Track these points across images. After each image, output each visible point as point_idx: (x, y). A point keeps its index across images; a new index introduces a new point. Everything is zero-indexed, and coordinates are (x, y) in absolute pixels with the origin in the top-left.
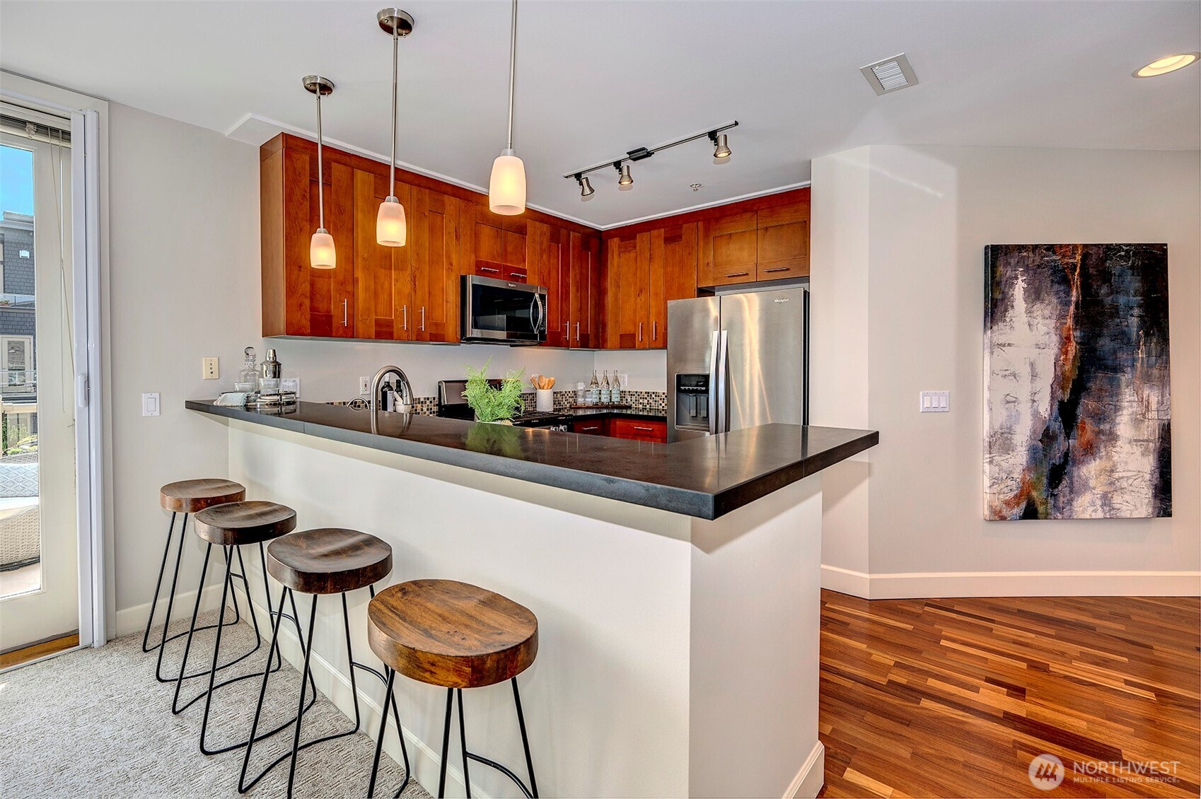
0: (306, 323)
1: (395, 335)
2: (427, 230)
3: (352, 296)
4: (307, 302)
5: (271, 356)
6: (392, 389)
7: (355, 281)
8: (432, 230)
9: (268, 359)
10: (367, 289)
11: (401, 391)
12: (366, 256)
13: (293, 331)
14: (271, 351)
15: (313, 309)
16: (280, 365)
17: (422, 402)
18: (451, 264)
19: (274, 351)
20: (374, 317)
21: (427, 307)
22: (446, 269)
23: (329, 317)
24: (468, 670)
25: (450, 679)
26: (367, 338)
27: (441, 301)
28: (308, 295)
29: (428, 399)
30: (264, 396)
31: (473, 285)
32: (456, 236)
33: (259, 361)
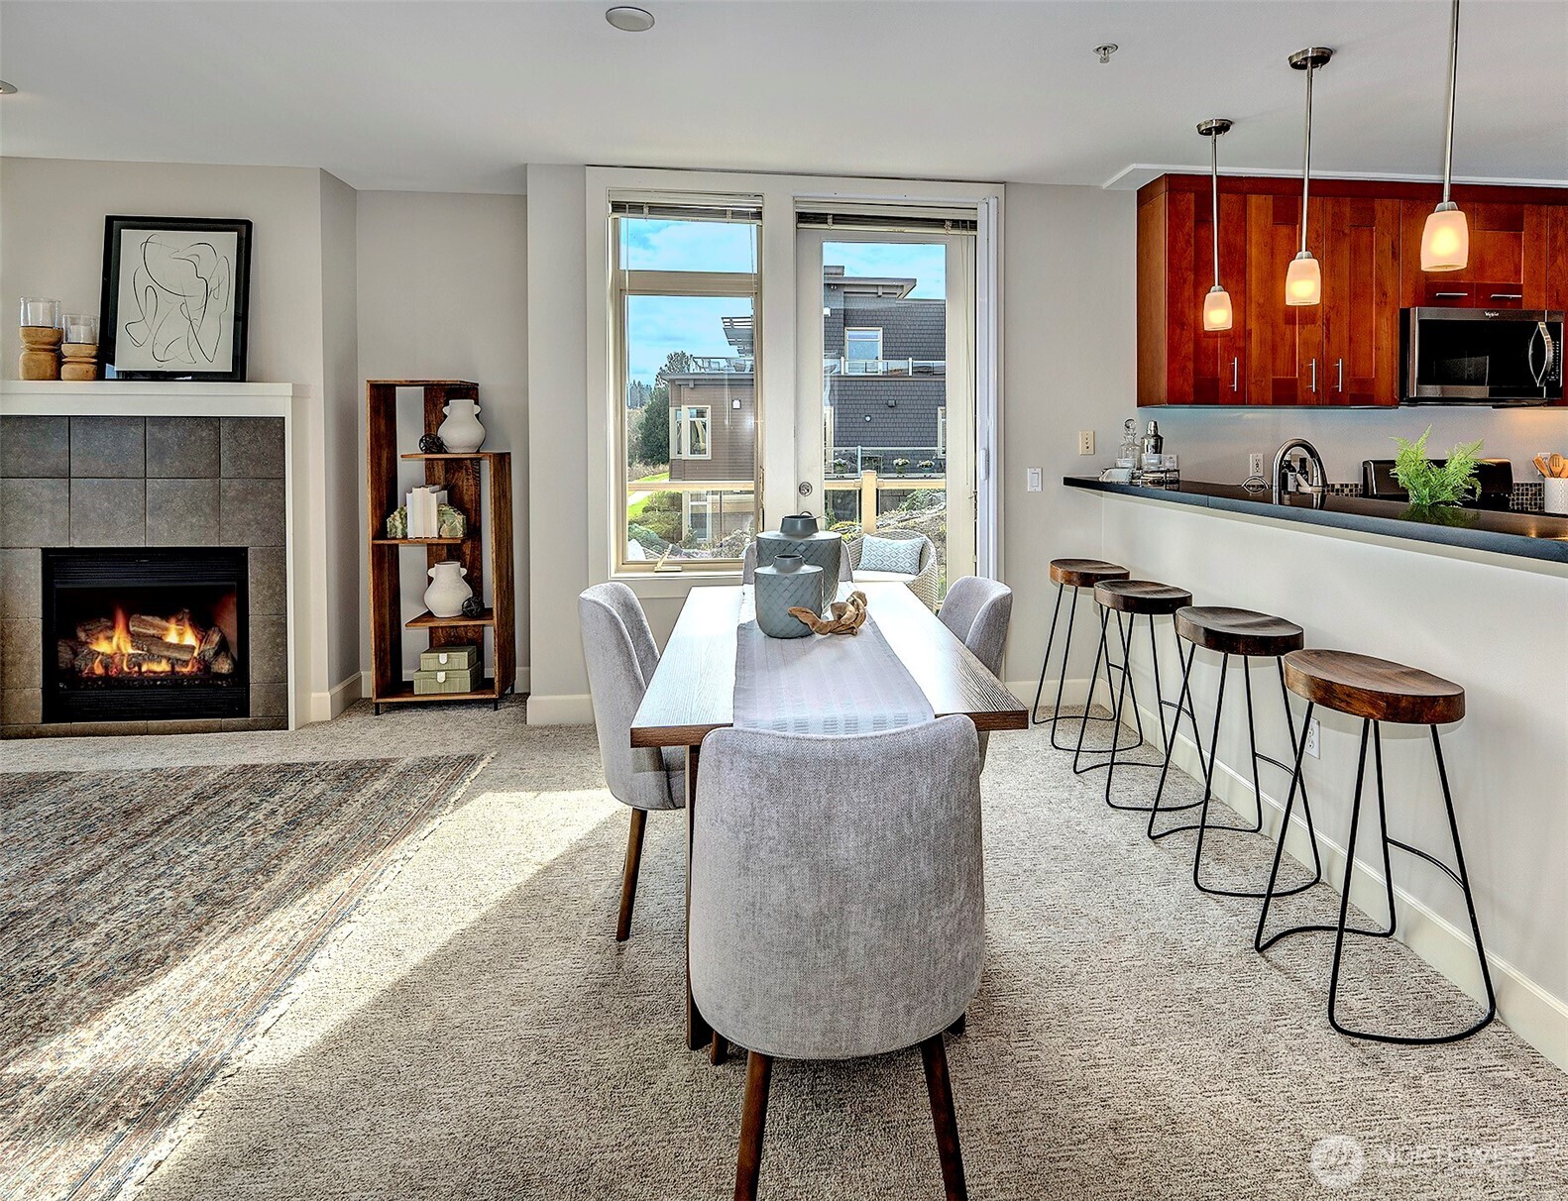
0: (1188, 389)
1: (1300, 398)
2: (1347, 254)
3: (1243, 354)
4: (1190, 365)
5: (1152, 429)
6: (1294, 470)
7: (1247, 334)
8: (1355, 251)
9: (1149, 432)
10: (1262, 342)
11: (1307, 473)
12: (1261, 301)
13: (1176, 398)
14: (1153, 424)
15: (1197, 371)
16: (1161, 438)
17: (1337, 490)
18: (1385, 294)
19: (1155, 423)
20: (1271, 377)
21: (1347, 357)
22: (1377, 304)
23: (1215, 381)
24: (1384, 704)
25: (1365, 709)
26: (1262, 403)
27: (1368, 348)
28: (1192, 356)
29: (1347, 486)
30: (1147, 472)
31: (1420, 322)
32: (1393, 253)
33: (1140, 434)
